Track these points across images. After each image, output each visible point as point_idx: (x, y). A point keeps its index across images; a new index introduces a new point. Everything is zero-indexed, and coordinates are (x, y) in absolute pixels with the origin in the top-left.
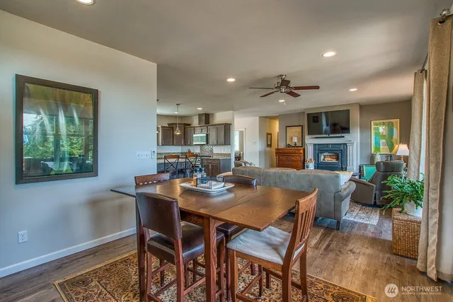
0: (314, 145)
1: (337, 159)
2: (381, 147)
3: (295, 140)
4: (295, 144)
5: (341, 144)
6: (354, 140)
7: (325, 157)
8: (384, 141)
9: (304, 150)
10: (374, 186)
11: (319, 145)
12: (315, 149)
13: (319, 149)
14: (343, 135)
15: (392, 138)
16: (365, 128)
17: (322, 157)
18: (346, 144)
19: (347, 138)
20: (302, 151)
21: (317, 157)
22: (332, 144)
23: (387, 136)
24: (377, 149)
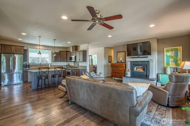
0: (131, 62)
1: (144, 70)
2: (170, 63)
3: (121, 59)
4: (121, 61)
5: (146, 61)
6: (154, 59)
7: (137, 68)
8: (172, 59)
9: (126, 64)
10: (168, 92)
11: (133, 62)
12: (131, 64)
13: (134, 64)
14: (147, 56)
15: (177, 58)
16: (160, 52)
17: (135, 69)
18: (149, 61)
19: (149, 58)
20: (124, 65)
21: (132, 69)
22: (141, 61)
23: (174, 57)
24: (168, 64)
